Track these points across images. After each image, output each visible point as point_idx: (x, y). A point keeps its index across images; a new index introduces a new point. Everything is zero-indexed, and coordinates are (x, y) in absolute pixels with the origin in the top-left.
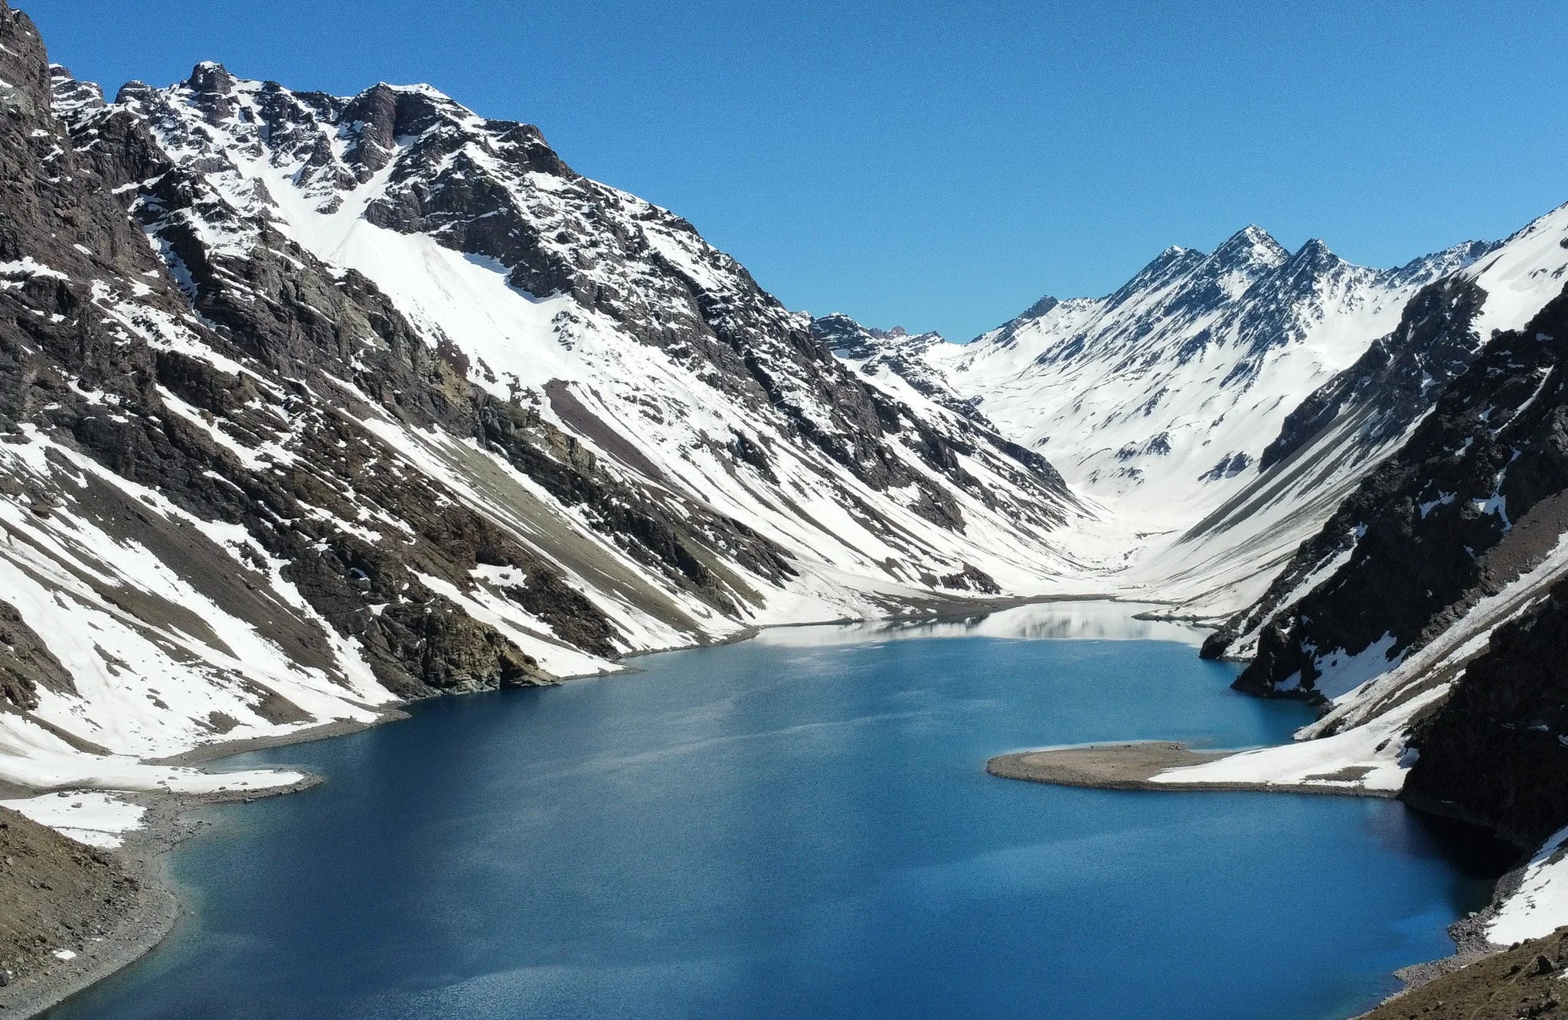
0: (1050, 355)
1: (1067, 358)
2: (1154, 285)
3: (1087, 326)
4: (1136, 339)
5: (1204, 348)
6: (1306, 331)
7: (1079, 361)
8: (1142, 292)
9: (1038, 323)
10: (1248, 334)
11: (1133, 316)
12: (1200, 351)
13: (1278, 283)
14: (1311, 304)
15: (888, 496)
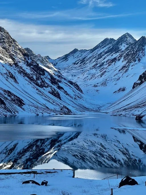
0: (76, 63)
1: (80, 63)
2: (102, 47)
3: (86, 56)
4: (98, 59)
5: (115, 62)
6: (141, 59)
7: (84, 64)
8: (99, 48)
9: (73, 55)
10: (126, 59)
11: (97, 54)
12: (114, 62)
13: (134, 47)
14: (142, 52)
15: (44, 89)
